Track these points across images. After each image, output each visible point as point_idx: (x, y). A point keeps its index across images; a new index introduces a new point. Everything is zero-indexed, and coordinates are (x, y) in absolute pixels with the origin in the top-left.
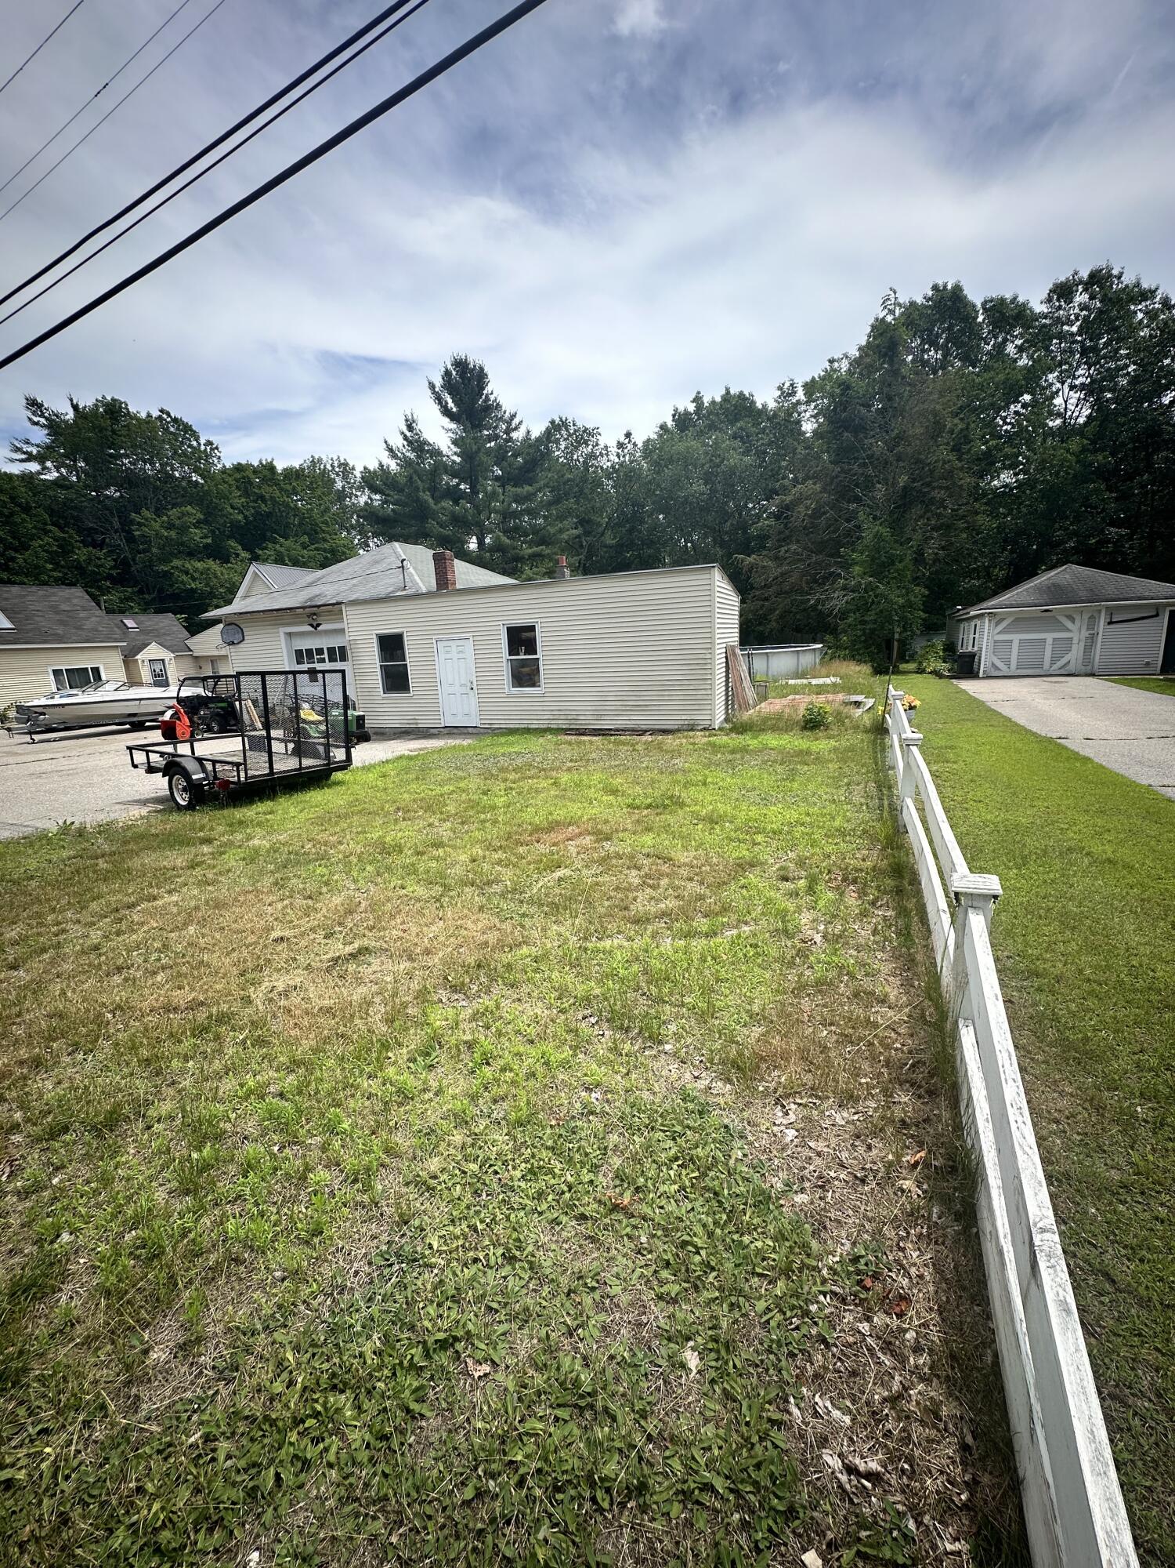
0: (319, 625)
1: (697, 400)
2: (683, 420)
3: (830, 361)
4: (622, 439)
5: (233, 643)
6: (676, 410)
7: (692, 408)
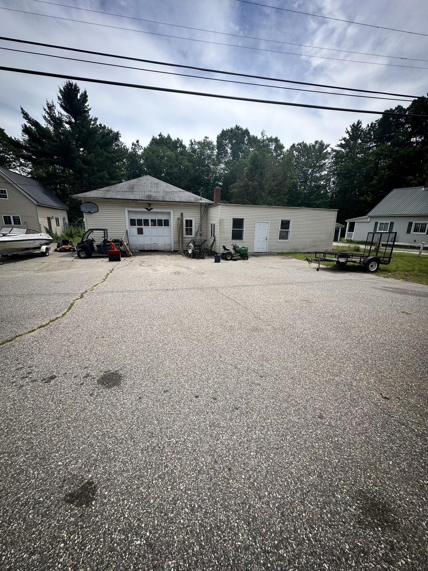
0: (151, 209)
1: (160, 135)
2: (154, 141)
3: (205, 137)
4: (135, 142)
5: (90, 212)
6: (154, 137)
7: (158, 138)
